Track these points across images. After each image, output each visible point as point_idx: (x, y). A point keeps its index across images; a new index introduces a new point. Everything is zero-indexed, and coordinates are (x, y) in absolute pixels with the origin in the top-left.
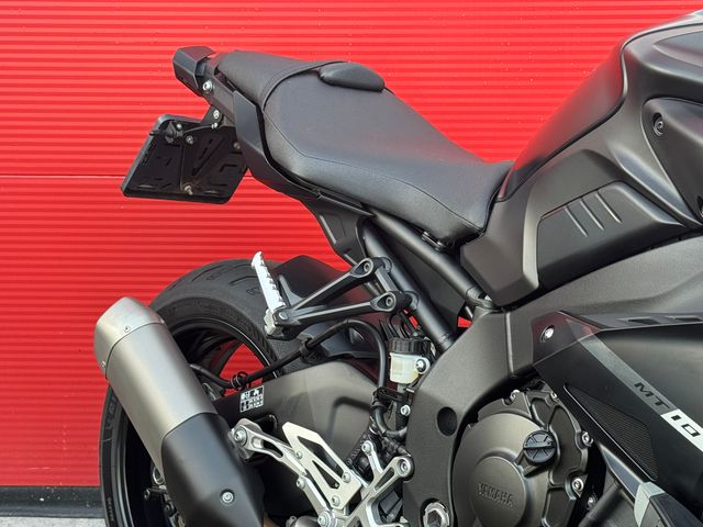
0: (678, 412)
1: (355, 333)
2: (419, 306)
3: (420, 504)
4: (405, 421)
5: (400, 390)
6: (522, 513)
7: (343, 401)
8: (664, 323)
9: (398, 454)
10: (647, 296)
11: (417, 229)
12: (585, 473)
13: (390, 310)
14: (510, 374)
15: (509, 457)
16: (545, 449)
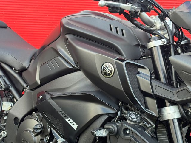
0: (70, 119)
2: (12, 88)
4: (5, 121)
5: (5, 112)
8: (68, 95)
9: (4, 130)
10: (65, 87)
11: (11, 67)
12: (49, 135)
13: (3, 90)
14: (33, 108)
15: (30, 131)
16: (39, 129)
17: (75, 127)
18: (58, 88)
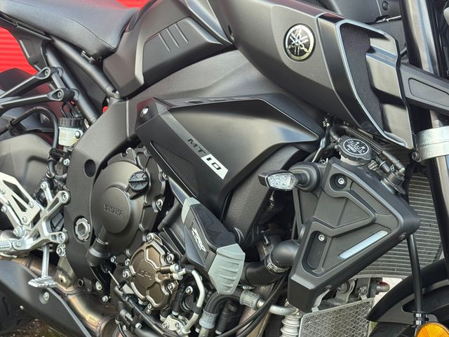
0: (210, 156)
1: (44, 117)
2: (79, 97)
3: (73, 219)
4: (66, 169)
5: (65, 150)
6: (128, 221)
7: (33, 158)
9: (63, 189)
10: (200, 87)
11: (78, 49)
12: (164, 196)
13: (60, 100)
14: (127, 138)
15: (122, 188)
16: (141, 182)
17: (222, 173)
18: (185, 89)
